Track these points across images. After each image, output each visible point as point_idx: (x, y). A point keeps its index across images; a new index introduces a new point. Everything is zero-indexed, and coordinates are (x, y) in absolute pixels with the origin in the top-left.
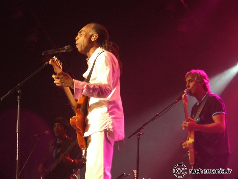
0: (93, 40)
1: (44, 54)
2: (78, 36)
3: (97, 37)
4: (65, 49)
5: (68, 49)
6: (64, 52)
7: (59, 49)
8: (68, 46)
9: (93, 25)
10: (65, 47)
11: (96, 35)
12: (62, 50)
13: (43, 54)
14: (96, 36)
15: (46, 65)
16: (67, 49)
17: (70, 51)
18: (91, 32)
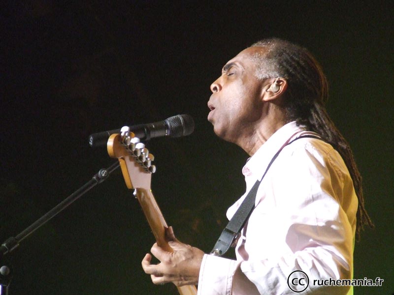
0: (266, 98)
1: (94, 142)
2: (221, 80)
3: (282, 88)
4: (166, 127)
5: (179, 128)
6: (165, 136)
7: (148, 125)
8: (180, 117)
9: (272, 46)
10: (169, 122)
11: (279, 82)
12: (157, 129)
13: (91, 143)
14: (278, 85)
15: (98, 178)
16: (175, 125)
17: (185, 133)
18: (263, 71)
